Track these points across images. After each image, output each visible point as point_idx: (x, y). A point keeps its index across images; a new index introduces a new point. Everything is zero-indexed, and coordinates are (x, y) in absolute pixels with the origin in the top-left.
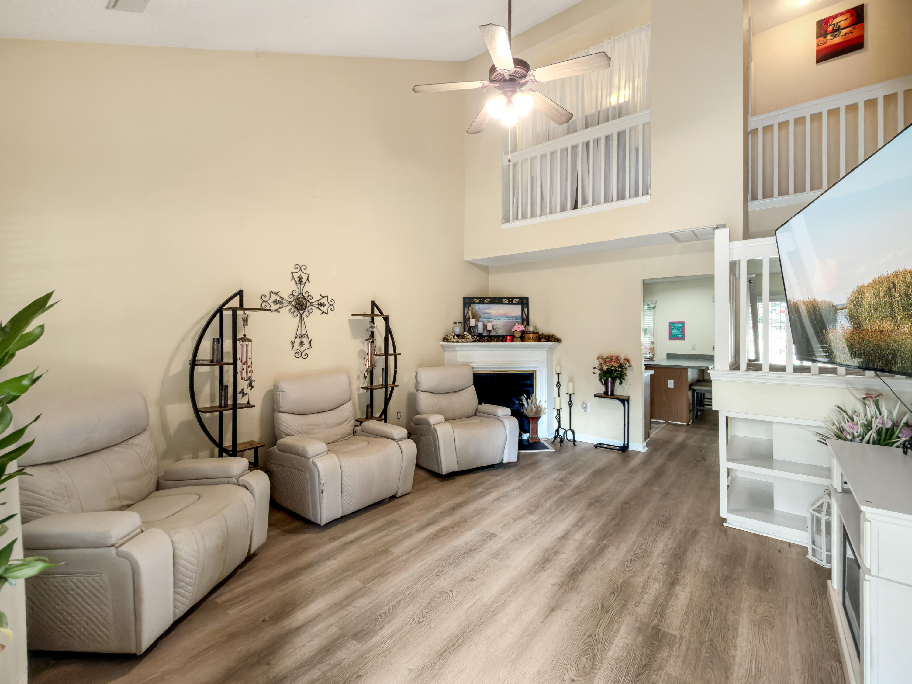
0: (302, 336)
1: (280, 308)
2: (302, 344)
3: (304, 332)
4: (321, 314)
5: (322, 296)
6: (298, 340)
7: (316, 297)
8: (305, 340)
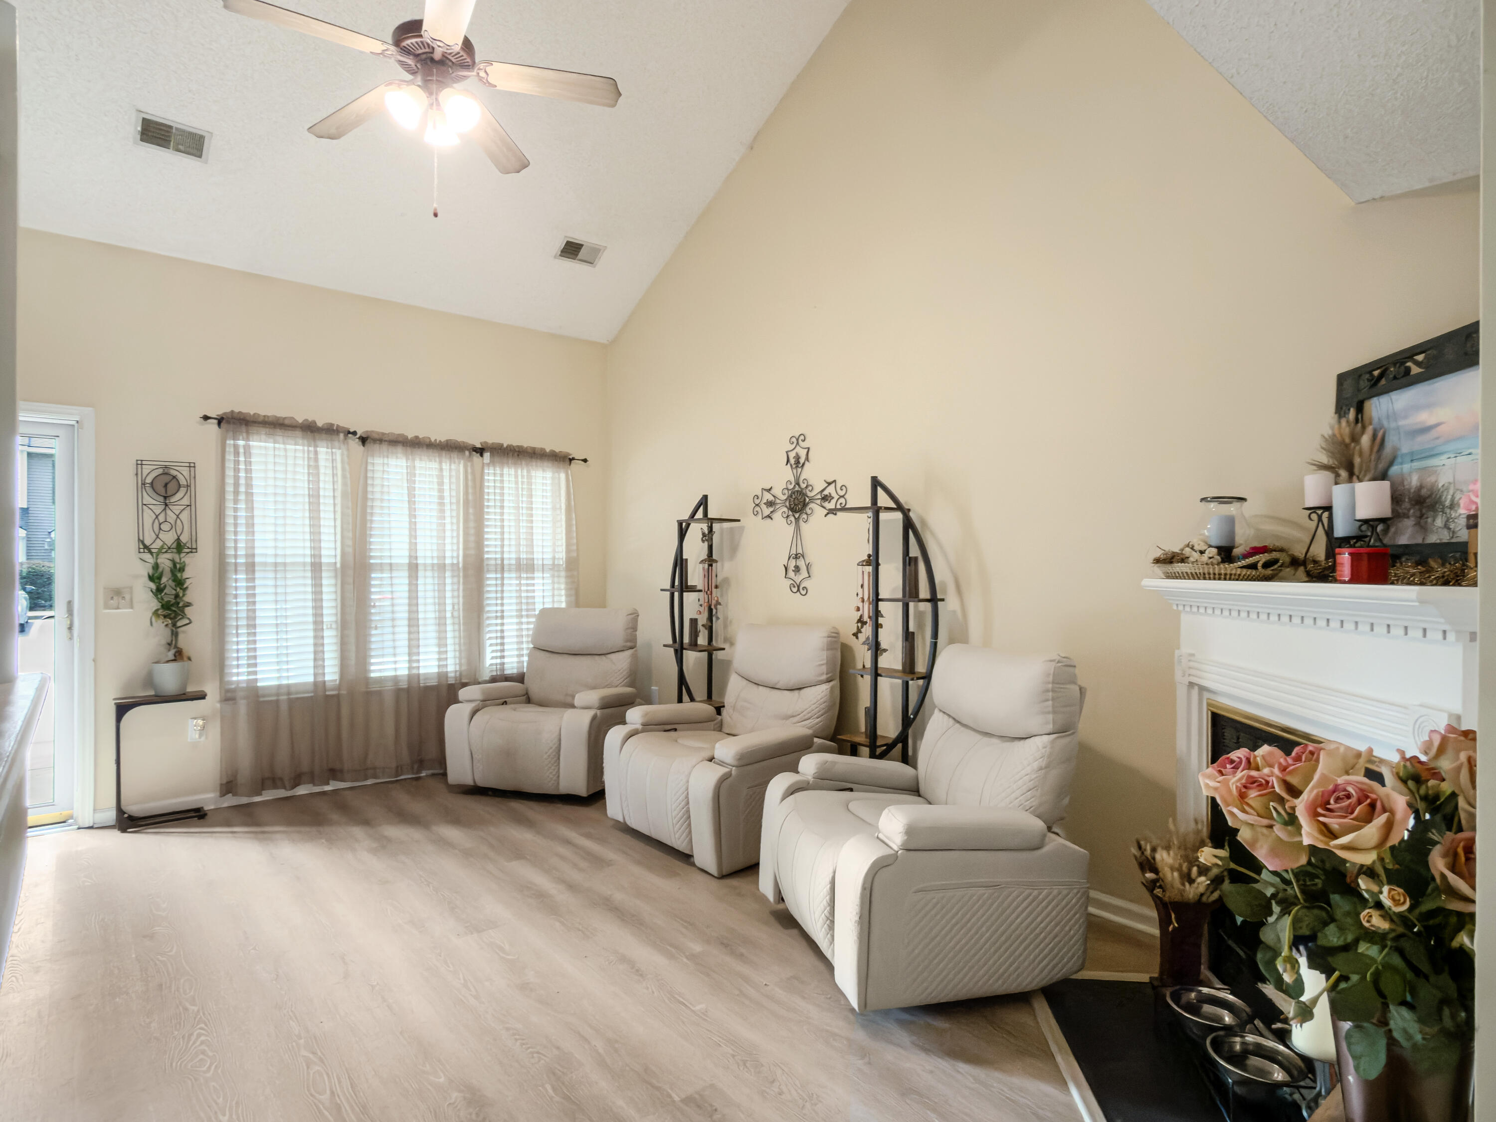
0: (796, 557)
1: (772, 512)
2: (797, 569)
3: (800, 551)
4: (826, 516)
5: (827, 483)
6: (792, 563)
7: (818, 486)
8: (801, 563)
